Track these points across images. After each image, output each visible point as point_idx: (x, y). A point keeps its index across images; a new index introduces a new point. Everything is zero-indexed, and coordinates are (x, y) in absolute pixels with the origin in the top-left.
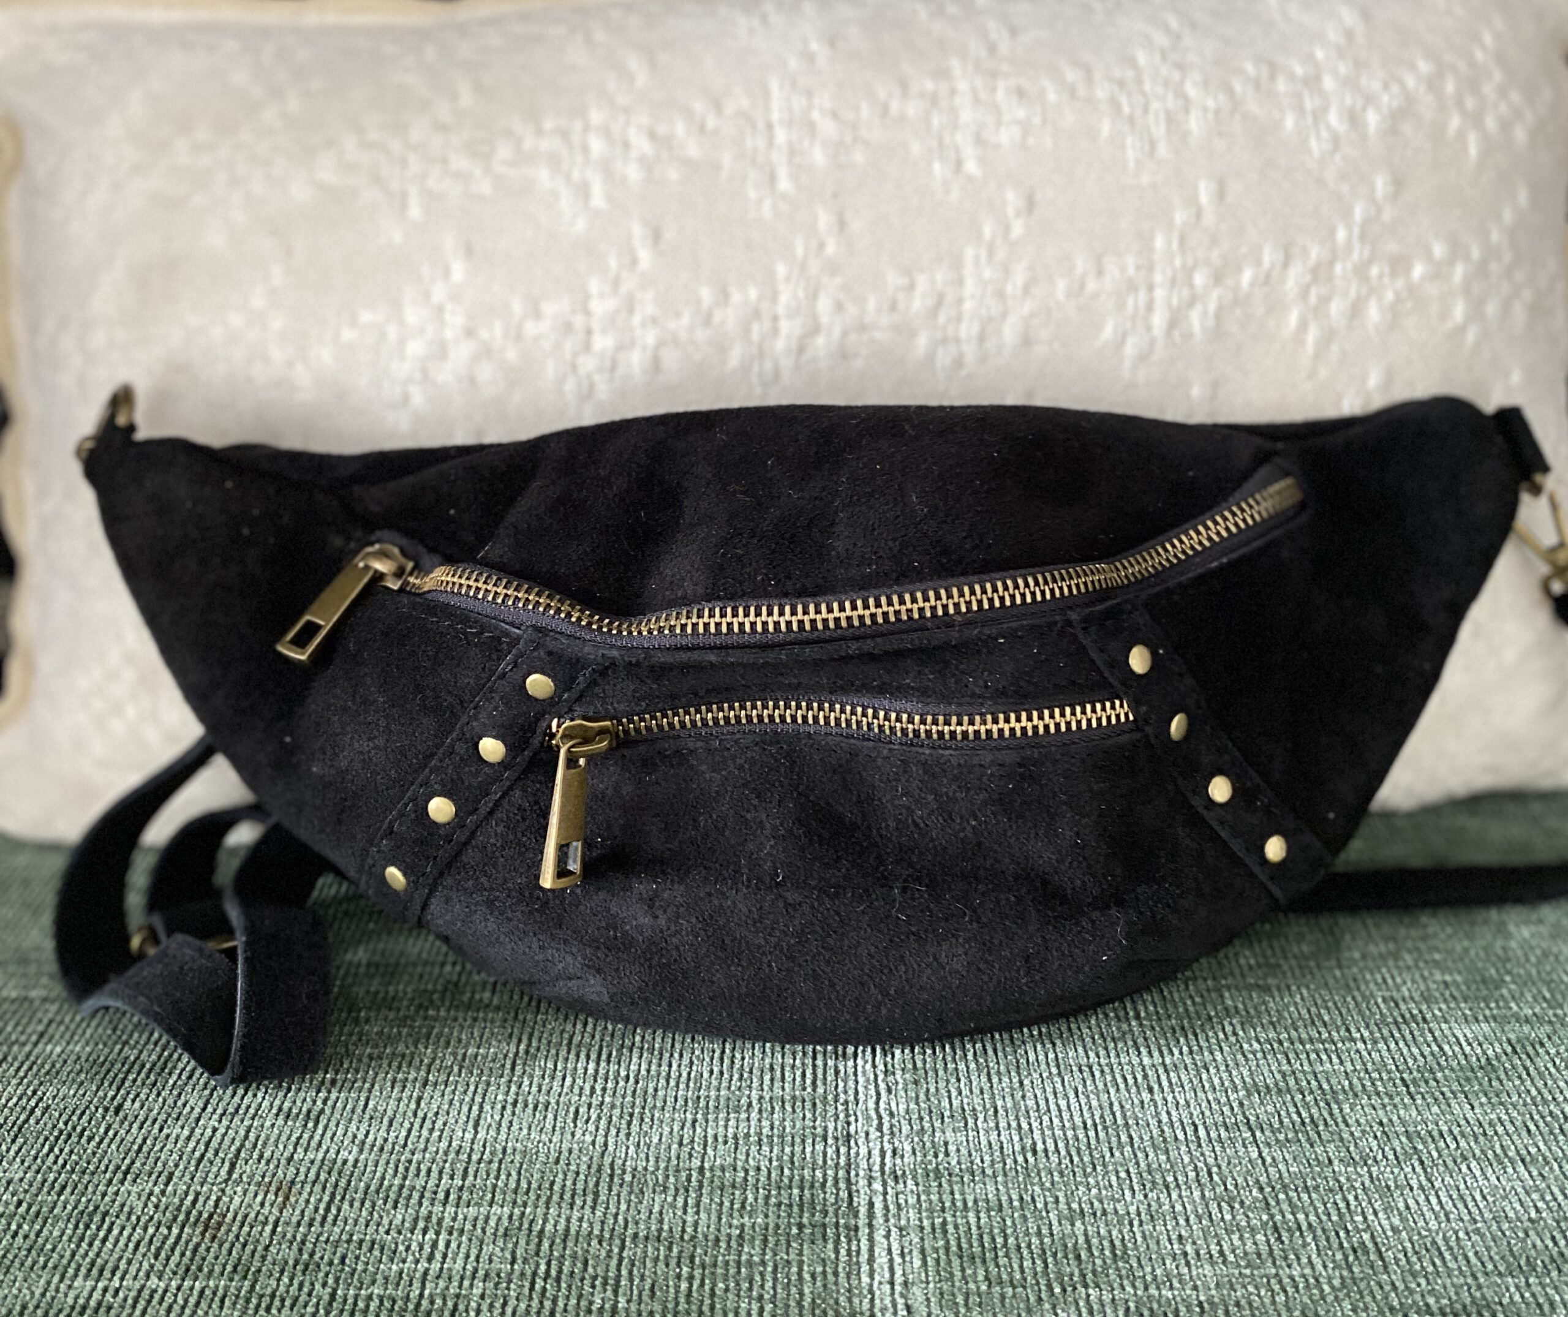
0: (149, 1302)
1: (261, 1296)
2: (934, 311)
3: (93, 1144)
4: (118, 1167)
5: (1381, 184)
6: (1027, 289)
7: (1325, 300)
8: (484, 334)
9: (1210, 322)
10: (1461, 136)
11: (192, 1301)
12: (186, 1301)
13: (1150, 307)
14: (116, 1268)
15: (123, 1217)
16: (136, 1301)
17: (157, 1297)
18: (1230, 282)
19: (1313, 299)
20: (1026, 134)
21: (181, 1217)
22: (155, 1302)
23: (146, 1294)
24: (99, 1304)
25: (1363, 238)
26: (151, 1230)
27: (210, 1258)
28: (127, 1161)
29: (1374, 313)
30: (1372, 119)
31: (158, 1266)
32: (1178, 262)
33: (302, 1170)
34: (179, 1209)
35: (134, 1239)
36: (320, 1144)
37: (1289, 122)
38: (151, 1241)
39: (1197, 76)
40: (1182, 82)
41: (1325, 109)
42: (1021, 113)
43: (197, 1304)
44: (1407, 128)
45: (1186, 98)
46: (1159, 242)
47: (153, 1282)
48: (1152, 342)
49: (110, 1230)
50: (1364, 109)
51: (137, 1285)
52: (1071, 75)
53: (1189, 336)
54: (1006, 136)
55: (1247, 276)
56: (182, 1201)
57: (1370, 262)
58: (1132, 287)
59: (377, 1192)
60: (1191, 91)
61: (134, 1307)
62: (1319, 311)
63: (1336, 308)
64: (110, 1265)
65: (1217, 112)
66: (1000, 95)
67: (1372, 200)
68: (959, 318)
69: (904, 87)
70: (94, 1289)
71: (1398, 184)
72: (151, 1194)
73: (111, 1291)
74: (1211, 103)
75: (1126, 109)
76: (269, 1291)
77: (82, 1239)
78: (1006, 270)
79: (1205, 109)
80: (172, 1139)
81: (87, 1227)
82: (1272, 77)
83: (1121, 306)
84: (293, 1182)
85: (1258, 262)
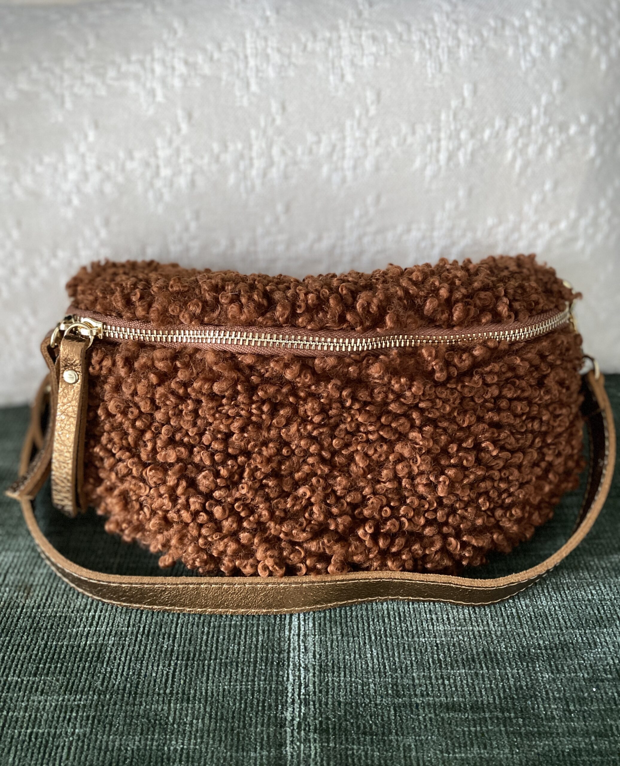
2: (331, 154)
5: (556, 85)
6: (377, 142)
7: (526, 146)
8: (106, 168)
9: (468, 157)
10: (598, 59)
13: (438, 150)
18: (479, 137)
19: (520, 144)
20: (376, 60)
25: (545, 113)
29: (550, 152)
30: (553, 49)
32: (452, 127)
37: (511, 52)
39: (464, 27)
40: (456, 32)
41: (529, 45)
42: (374, 49)
44: (571, 54)
45: (458, 40)
46: (443, 117)
48: (440, 168)
50: (549, 44)
52: (400, 28)
53: (457, 165)
54: (367, 62)
55: (487, 133)
57: (549, 125)
58: (429, 140)
60: (461, 35)
62: (523, 151)
63: (532, 150)
65: (474, 47)
66: (363, 38)
67: (550, 92)
68: (343, 157)
69: (315, 36)
71: (564, 84)
74: (471, 42)
75: (428, 46)
78: (367, 132)
79: (468, 46)
82: (503, 27)
83: (424, 149)
85: (493, 126)
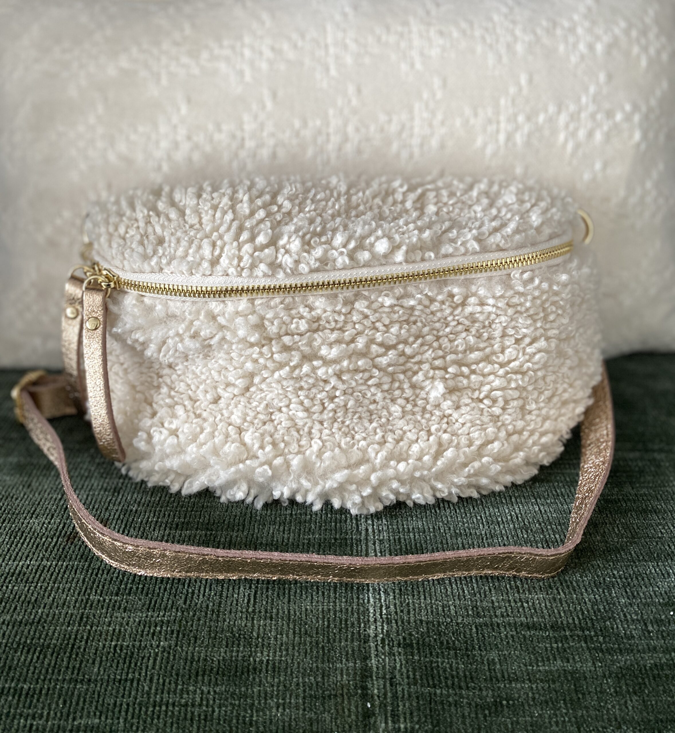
0: (43, 571)
1: (94, 569)
2: (400, 133)
3: (18, 501)
4: (29, 512)
5: (602, 77)
6: (443, 123)
7: (577, 129)
8: (195, 138)
9: (525, 139)
10: (638, 57)
11: (62, 571)
12: (59, 571)
13: (498, 131)
14: (28, 556)
15: (31, 534)
16: (37, 571)
17: (46, 569)
20: (443, 51)
21: (58, 534)
22: (45, 571)
23: (41, 568)
24: (20, 572)
26: (44, 540)
27: (71, 552)
28: (33, 509)
29: (598, 136)
30: (599, 47)
31: (47, 555)
33: (112, 514)
34: (56, 530)
35: (36, 543)
36: (120, 503)
37: (561, 48)
38: (44, 544)
39: (520, 26)
40: (513, 30)
41: (577, 43)
42: (441, 42)
43: (65, 572)
44: (615, 53)
45: (515, 37)
47: (44, 562)
48: (499, 147)
49: (25, 539)
50: (595, 43)
51: (38, 564)
52: (464, 25)
53: (515, 144)
54: (434, 52)
55: (541, 118)
56: (58, 527)
58: (490, 121)
59: (146, 524)
60: (518, 33)
61: (36, 573)
62: (574, 134)
63: (582, 134)
64: (25, 554)
65: (529, 43)
66: (432, 34)
67: (598, 84)
68: (411, 136)
69: (388, 30)
70: (18, 565)
71: (610, 77)
72: (44, 523)
73: (25, 566)
74: (526, 39)
75: (489, 41)
76: (97, 567)
77: (13, 543)
79: (524, 42)
80: (53, 499)
81: (15, 538)
82: (554, 28)
83: (485, 131)
84: (108, 519)
85: (546, 111)
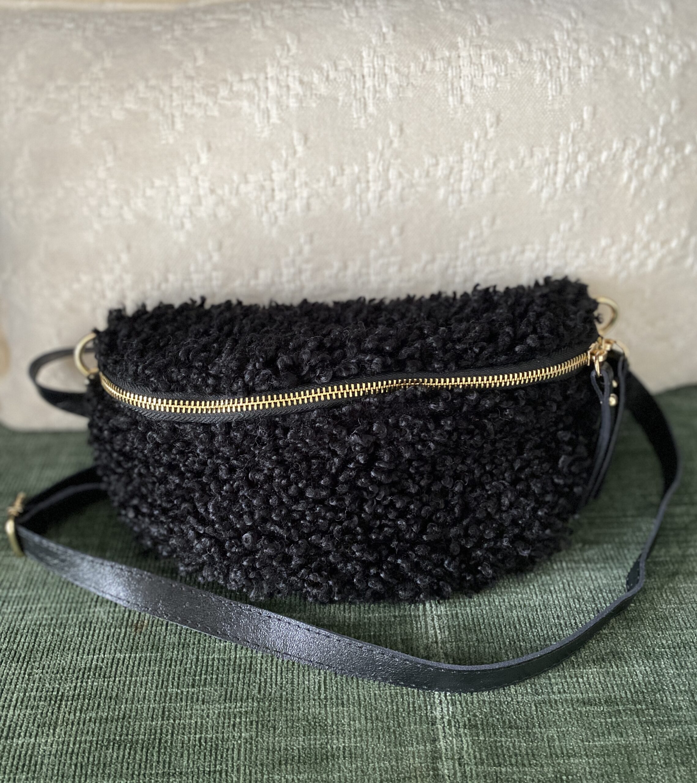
0: (118, 664)
2: (448, 176)
5: (674, 104)
6: (495, 165)
7: (641, 167)
9: (585, 180)
11: (137, 663)
12: (134, 663)
13: (555, 173)
15: (99, 624)
16: (112, 664)
17: (121, 662)
18: (596, 159)
19: (636, 166)
21: (125, 623)
23: (116, 661)
25: (663, 133)
26: (112, 630)
27: (141, 642)
29: (664, 173)
30: (673, 68)
31: (119, 647)
32: (569, 149)
34: (123, 619)
35: (106, 635)
37: (631, 72)
38: (113, 635)
39: (585, 47)
40: (577, 51)
41: (649, 64)
42: (494, 70)
44: (689, 73)
45: (579, 60)
46: (562, 140)
47: (118, 655)
48: (556, 191)
49: (94, 631)
50: (669, 63)
51: (111, 657)
52: (520, 47)
53: (573, 187)
54: (486, 83)
55: (604, 156)
56: (124, 615)
57: (665, 146)
58: (547, 163)
60: (582, 55)
61: (111, 667)
62: (638, 172)
63: (646, 171)
65: (595, 67)
67: (669, 113)
68: (460, 180)
70: (92, 659)
71: (682, 104)
72: (109, 612)
73: (100, 660)
74: (592, 62)
75: (548, 67)
76: (169, 657)
77: (83, 635)
78: (485, 154)
79: (589, 66)
81: (84, 629)
82: (624, 46)
83: (541, 173)
85: (610, 148)
